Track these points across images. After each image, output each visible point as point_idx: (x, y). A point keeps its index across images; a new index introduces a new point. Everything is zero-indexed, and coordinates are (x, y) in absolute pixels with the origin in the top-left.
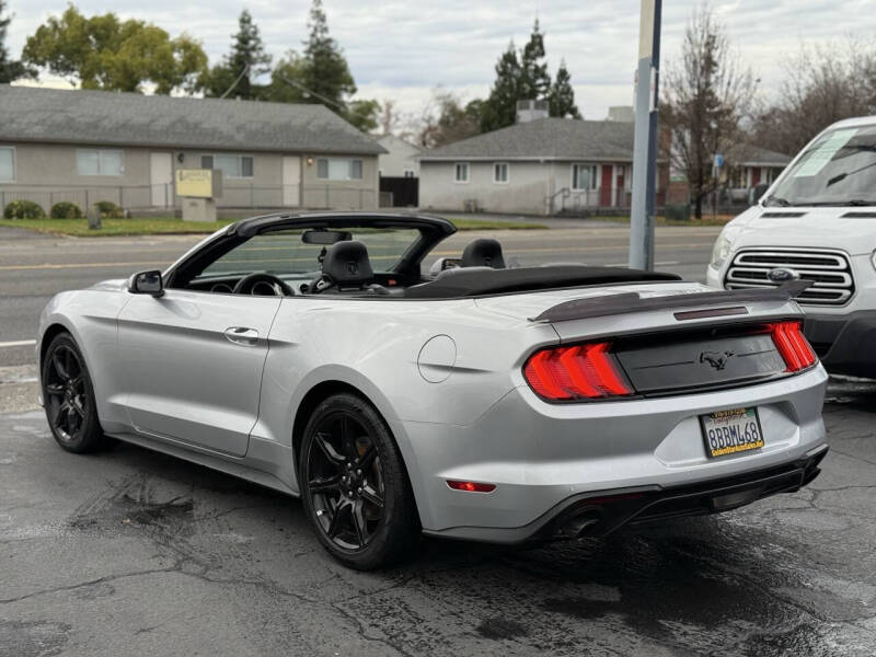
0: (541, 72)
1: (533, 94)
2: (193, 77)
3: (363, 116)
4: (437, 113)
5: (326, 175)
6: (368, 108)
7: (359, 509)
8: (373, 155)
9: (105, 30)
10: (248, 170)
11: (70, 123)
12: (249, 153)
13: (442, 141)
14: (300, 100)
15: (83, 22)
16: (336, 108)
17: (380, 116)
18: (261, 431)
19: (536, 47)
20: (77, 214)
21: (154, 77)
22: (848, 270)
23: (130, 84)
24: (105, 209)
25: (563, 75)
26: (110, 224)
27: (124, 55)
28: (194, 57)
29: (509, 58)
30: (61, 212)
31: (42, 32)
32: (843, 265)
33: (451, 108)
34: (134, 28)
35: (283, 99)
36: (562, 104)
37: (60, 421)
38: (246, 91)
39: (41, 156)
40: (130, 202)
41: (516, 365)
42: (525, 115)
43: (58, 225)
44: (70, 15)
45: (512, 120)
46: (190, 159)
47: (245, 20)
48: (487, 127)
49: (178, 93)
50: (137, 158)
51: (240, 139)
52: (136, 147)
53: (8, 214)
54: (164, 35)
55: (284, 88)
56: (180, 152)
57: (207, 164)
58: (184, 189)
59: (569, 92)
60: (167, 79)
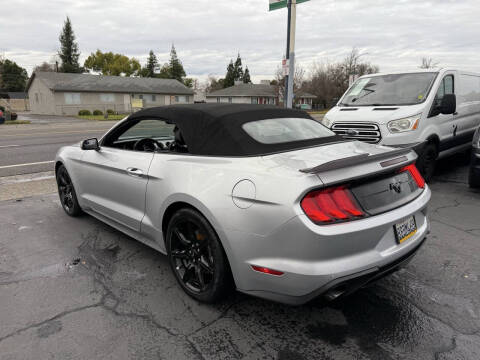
0: (240, 70)
1: (238, 76)
2: (136, 72)
3: (189, 83)
4: (210, 83)
5: (178, 101)
6: (190, 81)
7: (199, 271)
8: (192, 95)
9: (109, 57)
10: (154, 99)
11: (98, 85)
12: (154, 94)
13: (212, 91)
14: (169, 78)
15: (102, 55)
16: (181, 80)
17: (193, 84)
18: (146, 220)
19: (239, 62)
20: (101, 114)
21: (125, 72)
22: (379, 130)
23: (117, 74)
24: (110, 112)
25: (247, 70)
26: (111, 116)
27: (116, 65)
28: (136, 65)
29: (231, 65)
30: (96, 113)
31: (90, 58)
32: (376, 128)
33: (214, 81)
34: (118, 57)
35: (163, 78)
36: (247, 79)
37: (66, 202)
38: (153, 75)
39: (89, 96)
40: (118, 110)
41: (296, 201)
42: (237, 83)
43: (96, 117)
44: (98, 53)
45: (233, 84)
46: (136, 96)
47: (151, 54)
48: (225, 87)
49: (132, 76)
50: (119, 96)
51: (151, 90)
52: (119, 92)
53: (80, 114)
54: (127, 59)
55: (164, 74)
56: (132, 94)
57: (141, 97)
58: (134, 105)
59: (249, 76)
60: (129, 72)
